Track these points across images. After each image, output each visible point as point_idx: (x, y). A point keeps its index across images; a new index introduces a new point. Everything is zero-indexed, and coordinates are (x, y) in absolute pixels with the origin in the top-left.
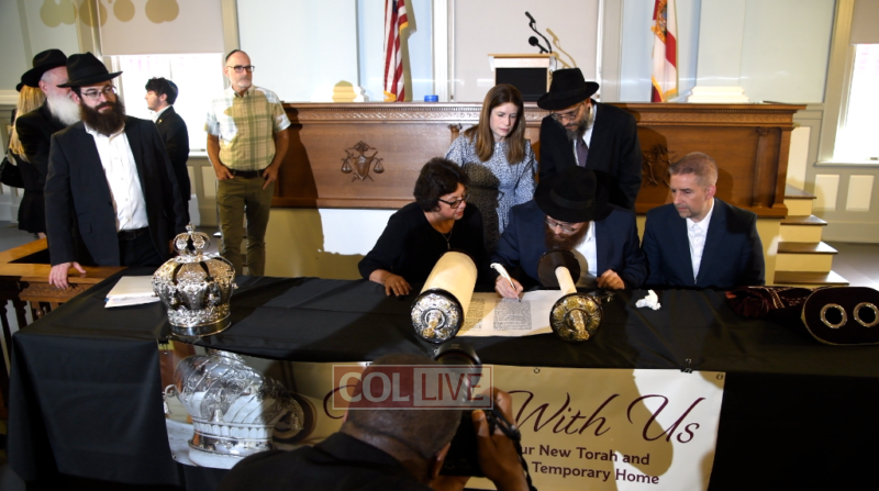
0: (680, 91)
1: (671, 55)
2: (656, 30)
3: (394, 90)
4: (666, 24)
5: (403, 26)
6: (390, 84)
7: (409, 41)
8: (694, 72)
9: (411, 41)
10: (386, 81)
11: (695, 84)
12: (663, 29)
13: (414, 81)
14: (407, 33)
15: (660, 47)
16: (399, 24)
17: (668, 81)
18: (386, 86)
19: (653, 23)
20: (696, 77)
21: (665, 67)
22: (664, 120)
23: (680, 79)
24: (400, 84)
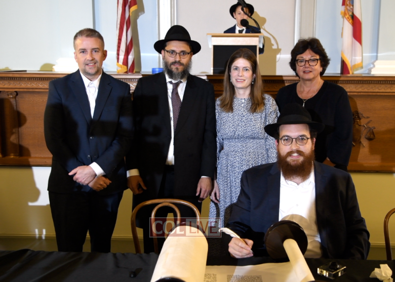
0: (364, 64)
1: (357, 35)
2: (344, 14)
3: (126, 62)
4: (353, 9)
5: (134, 8)
6: (122, 57)
7: (139, 21)
8: (376, 48)
9: (140, 21)
10: (118, 54)
11: (377, 58)
12: (351, 14)
13: (142, 54)
14: (137, 15)
15: (348, 28)
16: (130, 7)
17: (355, 56)
18: (118, 59)
19: (342, 9)
20: (377, 52)
21: (353, 44)
22: (360, 90)
23: (364, 55)
24: (131, 58)
